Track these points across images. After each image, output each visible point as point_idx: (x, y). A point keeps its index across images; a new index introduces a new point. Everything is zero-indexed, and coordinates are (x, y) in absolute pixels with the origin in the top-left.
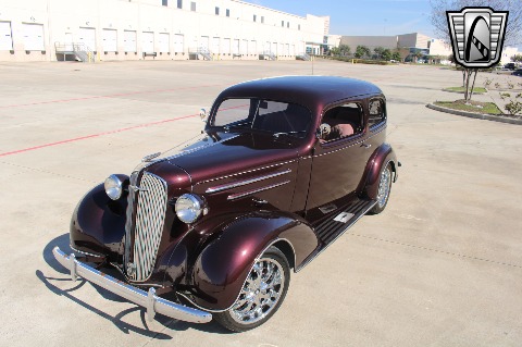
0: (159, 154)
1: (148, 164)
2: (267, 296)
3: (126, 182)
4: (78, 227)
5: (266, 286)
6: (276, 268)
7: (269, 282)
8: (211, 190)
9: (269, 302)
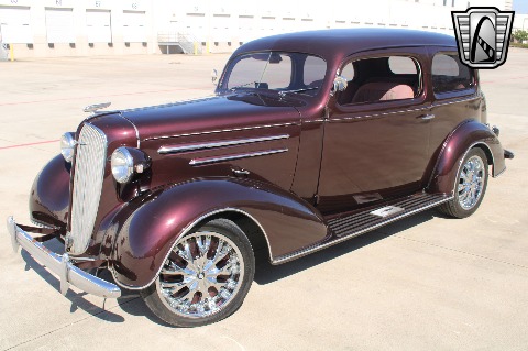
0: (109, 104)
1: (93, 114)
5: (216, 271)
7: (220, 265)
8: (164, 149)
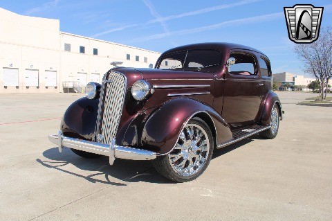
2: (197, 157)
3: (98, 87)
4: (65, 126)
5: (197, 148)
6: (203, 138)
7: (198, 144)
9: (197, 163)
